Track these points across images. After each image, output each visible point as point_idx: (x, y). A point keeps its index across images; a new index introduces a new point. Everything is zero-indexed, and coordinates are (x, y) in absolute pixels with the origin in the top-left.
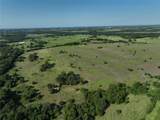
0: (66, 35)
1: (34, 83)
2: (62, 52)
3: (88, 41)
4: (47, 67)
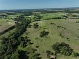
1: (37, 47)
2: (51, 24)
4: (44, 34)
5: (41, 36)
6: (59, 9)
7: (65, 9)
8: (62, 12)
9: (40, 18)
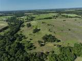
0: (44, 13)
1: (31, 40)
2: (43, 23)
3: (57, 17)
4: (36, 31)
5: (34, 33)
6: (51, 10)
7: (57, 10)
8: (53, 12)
9: (32, 19)
